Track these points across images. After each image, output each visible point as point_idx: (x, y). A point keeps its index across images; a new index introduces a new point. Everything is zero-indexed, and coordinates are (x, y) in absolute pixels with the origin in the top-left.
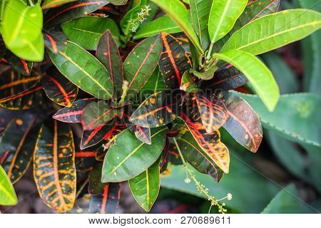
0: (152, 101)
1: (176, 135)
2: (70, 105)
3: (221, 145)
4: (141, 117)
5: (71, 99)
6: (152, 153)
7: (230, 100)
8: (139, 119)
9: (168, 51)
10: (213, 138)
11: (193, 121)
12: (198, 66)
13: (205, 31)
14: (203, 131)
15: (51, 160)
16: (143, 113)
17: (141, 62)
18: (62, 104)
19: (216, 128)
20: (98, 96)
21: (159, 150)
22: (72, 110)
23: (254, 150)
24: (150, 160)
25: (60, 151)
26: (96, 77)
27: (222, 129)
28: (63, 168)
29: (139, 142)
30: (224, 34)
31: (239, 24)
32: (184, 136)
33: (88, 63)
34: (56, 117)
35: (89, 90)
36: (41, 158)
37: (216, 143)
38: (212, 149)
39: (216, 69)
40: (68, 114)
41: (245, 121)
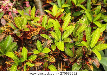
0: (80, 58)
1: (84, 64)
2: (66, 58)
3: (92, 66)
4: (79, 61)
5: (66, 57)
6: (80, 67)
7: (94, 58)
8: (78, 61)
9: (83, 50)
10: (90, 65)
11: (87, 62)
12: (88, 52)
13: (90, 46)
14: (89, 64)
15: (61, 68)
16: (79, 60)
17: (79, 51)
18: (65, 58)
19: (91, 63)
20: (71, 57)
21: (81, 66)
22: (66, 59)
23: (98, 67)
24: (80, 68)
25: (62, 66)
26: (71, 53)
27: (92, 63)
28: (63, 69)
29: (78, 65)
30: (93, 47)
31: (96, 45)
32: (85, 64)
33: (70, 51)
34: (64, 60)
35: (70, 55)
36: (59, 67)
37: (91, 66)
38: (90, 67)
39: (91, 53)
40: (66, 60)
41: (96, 62)
